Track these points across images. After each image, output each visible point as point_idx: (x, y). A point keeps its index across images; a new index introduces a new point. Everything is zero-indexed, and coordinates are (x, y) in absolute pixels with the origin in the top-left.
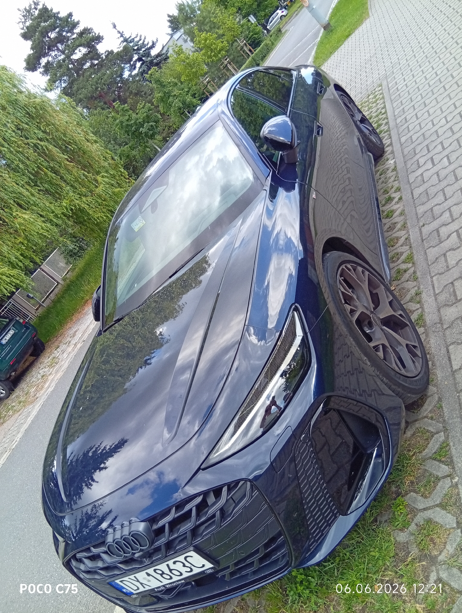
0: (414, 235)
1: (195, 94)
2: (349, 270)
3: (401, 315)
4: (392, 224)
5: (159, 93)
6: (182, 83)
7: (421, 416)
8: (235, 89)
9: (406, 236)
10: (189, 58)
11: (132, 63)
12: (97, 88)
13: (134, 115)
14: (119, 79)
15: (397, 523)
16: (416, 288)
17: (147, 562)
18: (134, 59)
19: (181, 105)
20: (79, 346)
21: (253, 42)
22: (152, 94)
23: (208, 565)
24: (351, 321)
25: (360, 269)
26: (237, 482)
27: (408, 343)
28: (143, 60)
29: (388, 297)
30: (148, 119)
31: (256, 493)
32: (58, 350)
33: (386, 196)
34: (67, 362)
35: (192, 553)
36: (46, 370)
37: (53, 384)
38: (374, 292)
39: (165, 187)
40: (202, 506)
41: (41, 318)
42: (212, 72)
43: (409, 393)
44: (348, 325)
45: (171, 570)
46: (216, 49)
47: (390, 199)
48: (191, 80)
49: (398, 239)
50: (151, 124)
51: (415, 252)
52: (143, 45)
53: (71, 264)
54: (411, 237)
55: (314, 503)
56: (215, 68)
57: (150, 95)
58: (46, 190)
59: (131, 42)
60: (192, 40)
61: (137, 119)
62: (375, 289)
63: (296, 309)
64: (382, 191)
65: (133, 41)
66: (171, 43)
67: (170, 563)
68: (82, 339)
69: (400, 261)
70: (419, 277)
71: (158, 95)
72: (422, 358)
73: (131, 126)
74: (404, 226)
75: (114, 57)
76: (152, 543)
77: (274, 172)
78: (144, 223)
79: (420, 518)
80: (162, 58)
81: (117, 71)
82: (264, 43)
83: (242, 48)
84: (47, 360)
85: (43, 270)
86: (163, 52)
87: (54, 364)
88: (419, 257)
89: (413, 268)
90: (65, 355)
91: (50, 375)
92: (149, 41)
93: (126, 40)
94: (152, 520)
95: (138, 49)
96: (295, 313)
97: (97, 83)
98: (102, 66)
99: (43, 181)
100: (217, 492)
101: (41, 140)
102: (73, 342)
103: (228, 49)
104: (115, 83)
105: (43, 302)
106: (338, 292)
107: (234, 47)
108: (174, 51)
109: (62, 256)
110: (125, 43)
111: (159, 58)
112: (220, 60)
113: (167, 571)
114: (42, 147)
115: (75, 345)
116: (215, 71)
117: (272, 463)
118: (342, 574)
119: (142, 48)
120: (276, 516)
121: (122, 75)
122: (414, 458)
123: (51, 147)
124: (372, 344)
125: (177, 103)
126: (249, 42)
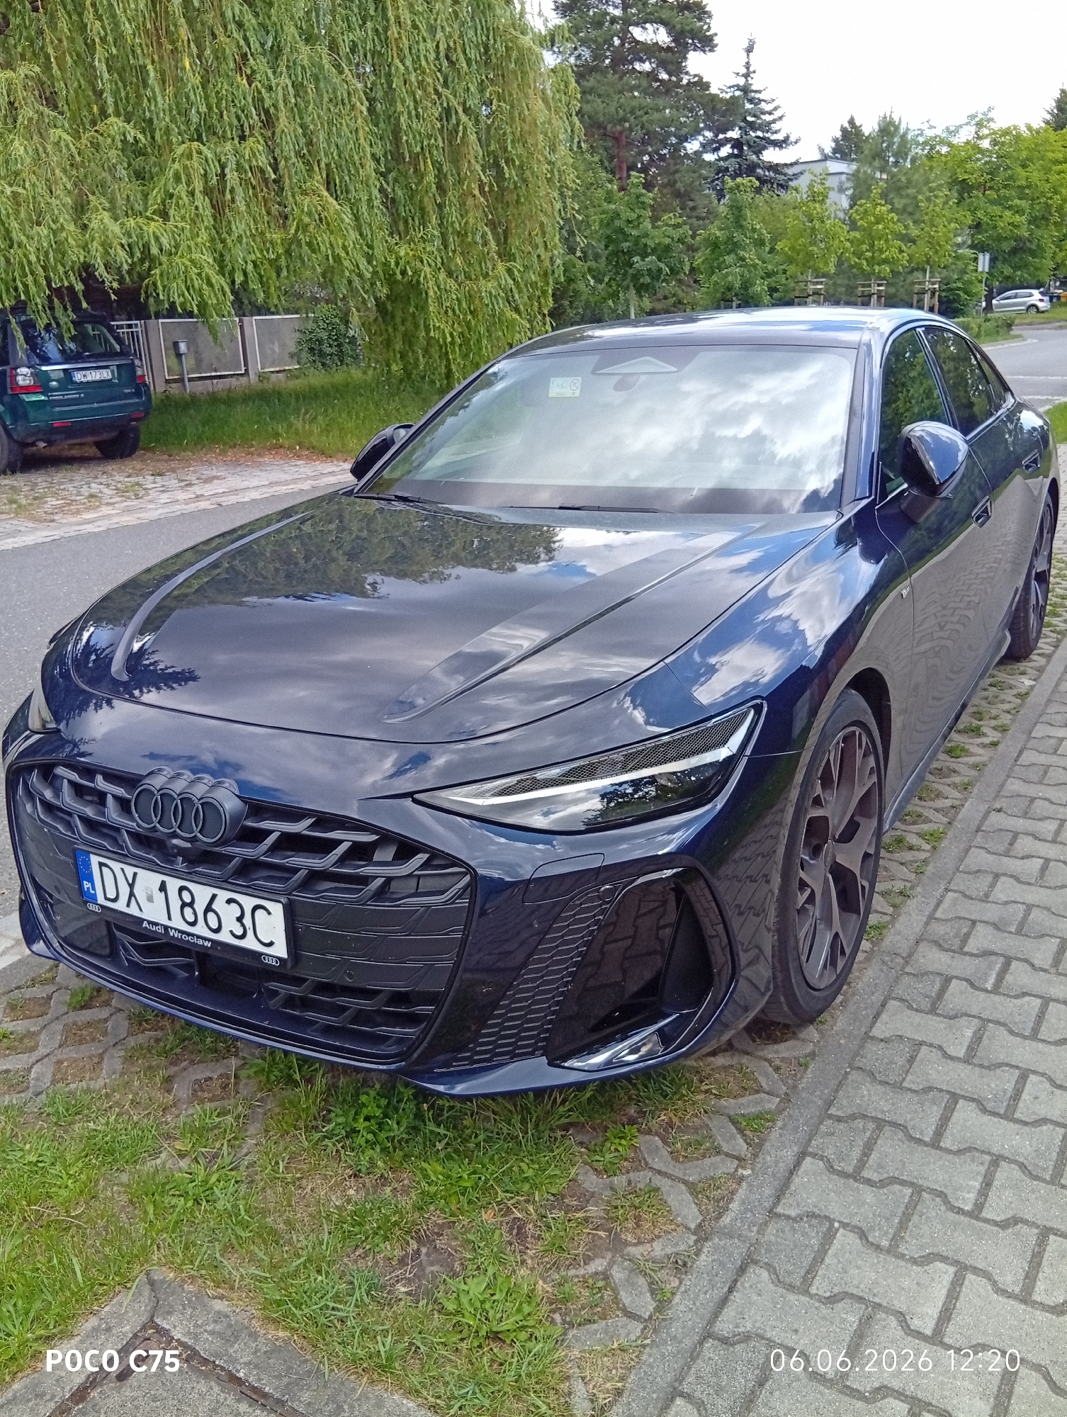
0: (971, 810)
1: (776, 290)
2: (860, 745)
3: (863, 887)
4: (948, 768)
5: (721, 229)
6: (772, 250)
7: (761, 1054)
8: (914, 328)
9: (957, 803)
10: (823, 222)
11: (721, 136)
12: (624, 120)
13: (647, 224)
14: (674, 140)
15: (598, 1158)
16: (909, 885)
17: (180, 864)
18: (730, 134)
19: (737, 285)
20: (203, 505)
21: (950, 302)
22: (703, 219)
23: (280, 950)
24: (806, 811)
25: (871, 762)
26: (455, 862)
27: (841, 935)
28: (741, 150)
29: (870, 844)
30: (663, 252)
31: (464, 902)
32: (158, 479)
33: (975, 723)
34: (160, 511)
35: (277, 909)
36: (105, 490)
37: (103, 526)
38: (857, 818)
39: (674, 369)
40: (360, 852)
41: (167, 401)
42: (834, 284)
43: (786, 996)
44: (799, 811)
45: (209, 909)
46: (881, 251)
47: (976, 732)
48: (790, 261)
49: (939, 795)
50: (662, 265)
51: (950, 834)
52: (766, 127)
53: (299, 363)
54: (963, 810)
55: (526, 999)
56: (846, 282)
57: (698, 218)
58: (393, 200)
59: (751, 101)
60: (854, 201)
61: (646, 235)
62: (862, 815)
63: (758, 709)
64: (974, 709)
65: (756, 104)
66: (818, 168)
67: (224, 895)
68: (219, 500)
69: (914, 828)
70: (927, 873)
71: (715, 231)
72: (838, 976)
73: (626, 237)
74: (966, 787)
75: (701, 97)
76: (223, 842)
77: (873, 503)
78: (577, 394)
79: (642, 1178)
80: (777, 178)
81: (684, 125)
82: (965, 319)
83: (923, 292)
84: (121, 479)
85: (242, 327)
86: (786, 170)
87: (131, 494)
88: (950, 848)
89: (928, 855)
90: (164, 498)
91: (108, 504)
92: (783, 129)
93: (746, 90)
94: (257, 808)
95: (752, 126)
96: (752, 712)
97: (632, 112)
98: (667, 92)
99: (401, 179)
100: (407, 849)
101: (466, 110)
102: (198, 490)
103: (899, 273)
104: (662, 142)
105: (190, 380)
106: (824, 753)
107: (910, 278)
108: (811, 187)
109: (298, 335)
110: (738, 93)
111: (772, 174)
112: (867, 276)
113: (200, 906)
114: (458, 124)
115: (198, 497)
116: (841, 286)
117: (529, 881)
118: (449, 1157)
119: (760, 128)
120: (457, 965)
121: (686, 140)
122: (702, 1096)
123: (473, 138)
124: (802, 874)
125: (734, 275)
126: (944, 294)
